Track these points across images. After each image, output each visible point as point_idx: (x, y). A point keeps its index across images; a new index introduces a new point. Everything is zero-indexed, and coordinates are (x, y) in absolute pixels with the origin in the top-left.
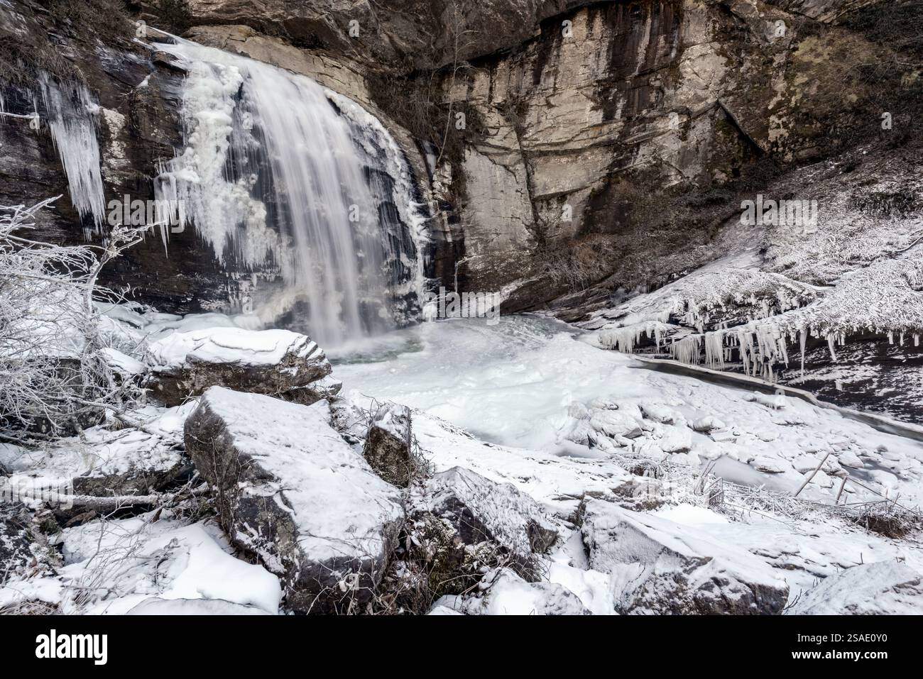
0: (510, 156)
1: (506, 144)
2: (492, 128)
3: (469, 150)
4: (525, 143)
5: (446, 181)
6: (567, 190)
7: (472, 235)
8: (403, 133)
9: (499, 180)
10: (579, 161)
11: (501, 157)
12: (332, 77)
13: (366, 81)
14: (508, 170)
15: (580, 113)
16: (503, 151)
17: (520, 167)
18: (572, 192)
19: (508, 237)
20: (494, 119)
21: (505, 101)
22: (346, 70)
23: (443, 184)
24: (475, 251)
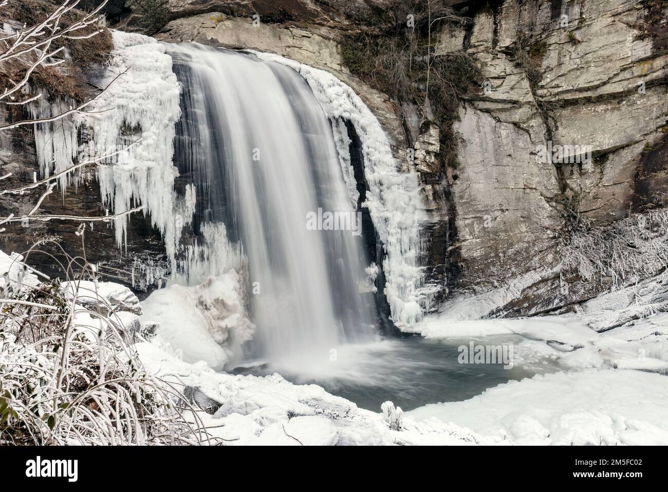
0: (521, 110)
1: (514, 96)
2: (495, 78)
3: (465, 108)
4: (540, 92)
5: (431, 148)
6: (606, 147)
7: (466, 214)
8: (377, 98)
9: (505, 141)
10: (623, 109)
11: (508, 113)
12: (300, 48)
13: (339, 46)
14: (519, 127)
15: (618, 46)
16: (509, 106)
17: (536, 122)
18: (615, 150)
19: (519, 214)
20: (499, 66)
21: (515, 43)
23: (428, 152)
24: (471, 234)
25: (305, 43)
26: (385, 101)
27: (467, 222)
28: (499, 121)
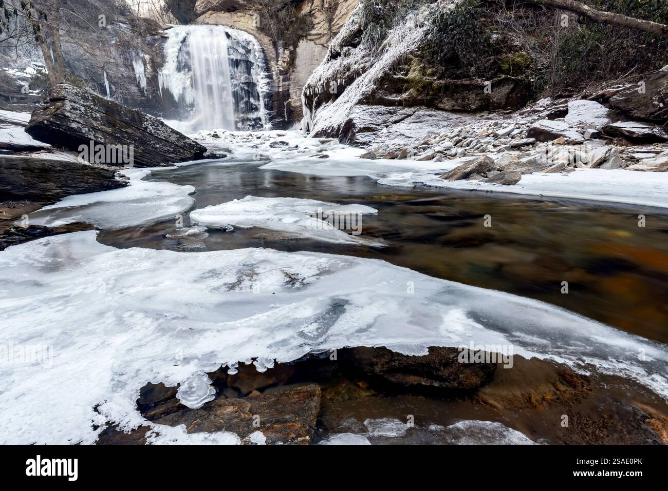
0: (324, 37)
1: (322, 31)
2: (316, 24)
3: (302, 40)
4: (333, 28)
5: (285, 60)
7: (295, 87)
9: (317, 53)
11: (319, 40)
12: (239, 21)
14: (324, 46)
16: (320, 36)
20: (320, 18)
22: (247, 16)
24: (295, 96)
25: (242, 19)
26: (269, 41)
27: (295, 90)
28: (316, 44)
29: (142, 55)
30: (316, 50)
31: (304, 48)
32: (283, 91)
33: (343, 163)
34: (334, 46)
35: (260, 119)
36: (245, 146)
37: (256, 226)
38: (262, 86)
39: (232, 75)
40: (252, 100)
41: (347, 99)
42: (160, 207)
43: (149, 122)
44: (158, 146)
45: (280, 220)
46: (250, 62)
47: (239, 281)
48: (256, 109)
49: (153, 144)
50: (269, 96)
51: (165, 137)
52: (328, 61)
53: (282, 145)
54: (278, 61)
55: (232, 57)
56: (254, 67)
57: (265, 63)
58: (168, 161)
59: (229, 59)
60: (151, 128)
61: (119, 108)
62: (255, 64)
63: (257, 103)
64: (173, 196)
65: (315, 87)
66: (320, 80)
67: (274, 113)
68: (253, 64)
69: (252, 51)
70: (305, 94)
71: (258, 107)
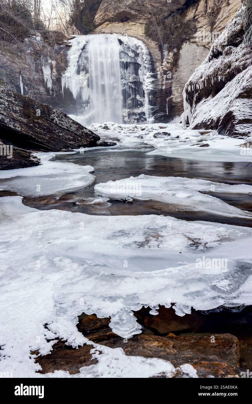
2: (199, 28)
3: (186, 43)
5: (170, 61)
7: (177, 85)
8: (153, 44)
9: (198, 54)
12: (131, 30)
14: (206, 48)
20: (203, 22)
22: (138, 24)
24: (177, 92)
25: (133, 27)
26: (156, 45)
27: (177, 88)
28: (198, 46)
29: (50, 61)
30: (198, 51)
31: (187, 49)
32: (166, 88)
33: (224, 151)
34: (216, 46)
35: (144, 114)
36: (132, 136)
37: (152, 199)
38: (147, 85)
39: (122, 75)
40: (138, 97)
41: (227, 93)
42: (67, 182)
43: (56, 115)
44: (61, 134)
45: (174, 195)
46: (138, 64)
47: (146, 241)
48: (142, 105)
49: (58, 133)
50: (153, 93)
51: (67, 127)
52: (210, 60)
53: (164, 136)
54: (162, 62)
55: (123, 60)
56: (141, 68)
57: (151, 64)
58: (68, 147)
59: (120, 62)
60: (56, 119)
61: (33, 103)
62: (142, 66)
63: (142, 100)
64: (76, 173)
65: (196, 83)
66: (201, 77)
67: (157, 108)
68: (140, 65)
69: (140, 55)
70: (187, 91)
71: (143, 103)
